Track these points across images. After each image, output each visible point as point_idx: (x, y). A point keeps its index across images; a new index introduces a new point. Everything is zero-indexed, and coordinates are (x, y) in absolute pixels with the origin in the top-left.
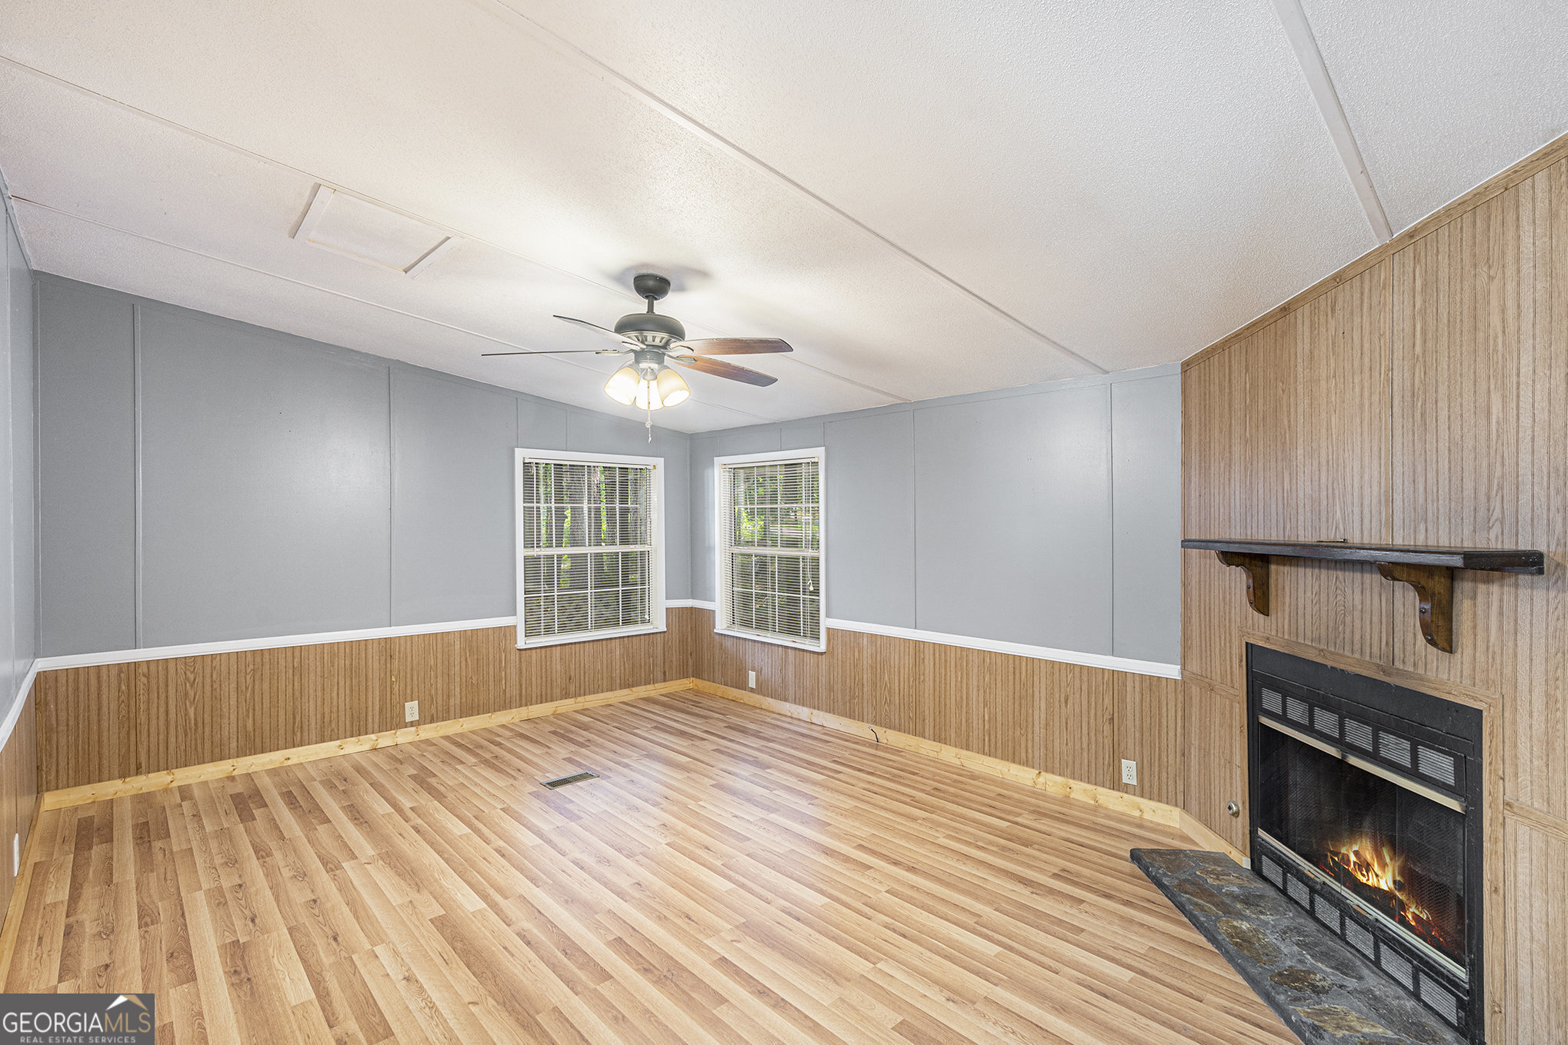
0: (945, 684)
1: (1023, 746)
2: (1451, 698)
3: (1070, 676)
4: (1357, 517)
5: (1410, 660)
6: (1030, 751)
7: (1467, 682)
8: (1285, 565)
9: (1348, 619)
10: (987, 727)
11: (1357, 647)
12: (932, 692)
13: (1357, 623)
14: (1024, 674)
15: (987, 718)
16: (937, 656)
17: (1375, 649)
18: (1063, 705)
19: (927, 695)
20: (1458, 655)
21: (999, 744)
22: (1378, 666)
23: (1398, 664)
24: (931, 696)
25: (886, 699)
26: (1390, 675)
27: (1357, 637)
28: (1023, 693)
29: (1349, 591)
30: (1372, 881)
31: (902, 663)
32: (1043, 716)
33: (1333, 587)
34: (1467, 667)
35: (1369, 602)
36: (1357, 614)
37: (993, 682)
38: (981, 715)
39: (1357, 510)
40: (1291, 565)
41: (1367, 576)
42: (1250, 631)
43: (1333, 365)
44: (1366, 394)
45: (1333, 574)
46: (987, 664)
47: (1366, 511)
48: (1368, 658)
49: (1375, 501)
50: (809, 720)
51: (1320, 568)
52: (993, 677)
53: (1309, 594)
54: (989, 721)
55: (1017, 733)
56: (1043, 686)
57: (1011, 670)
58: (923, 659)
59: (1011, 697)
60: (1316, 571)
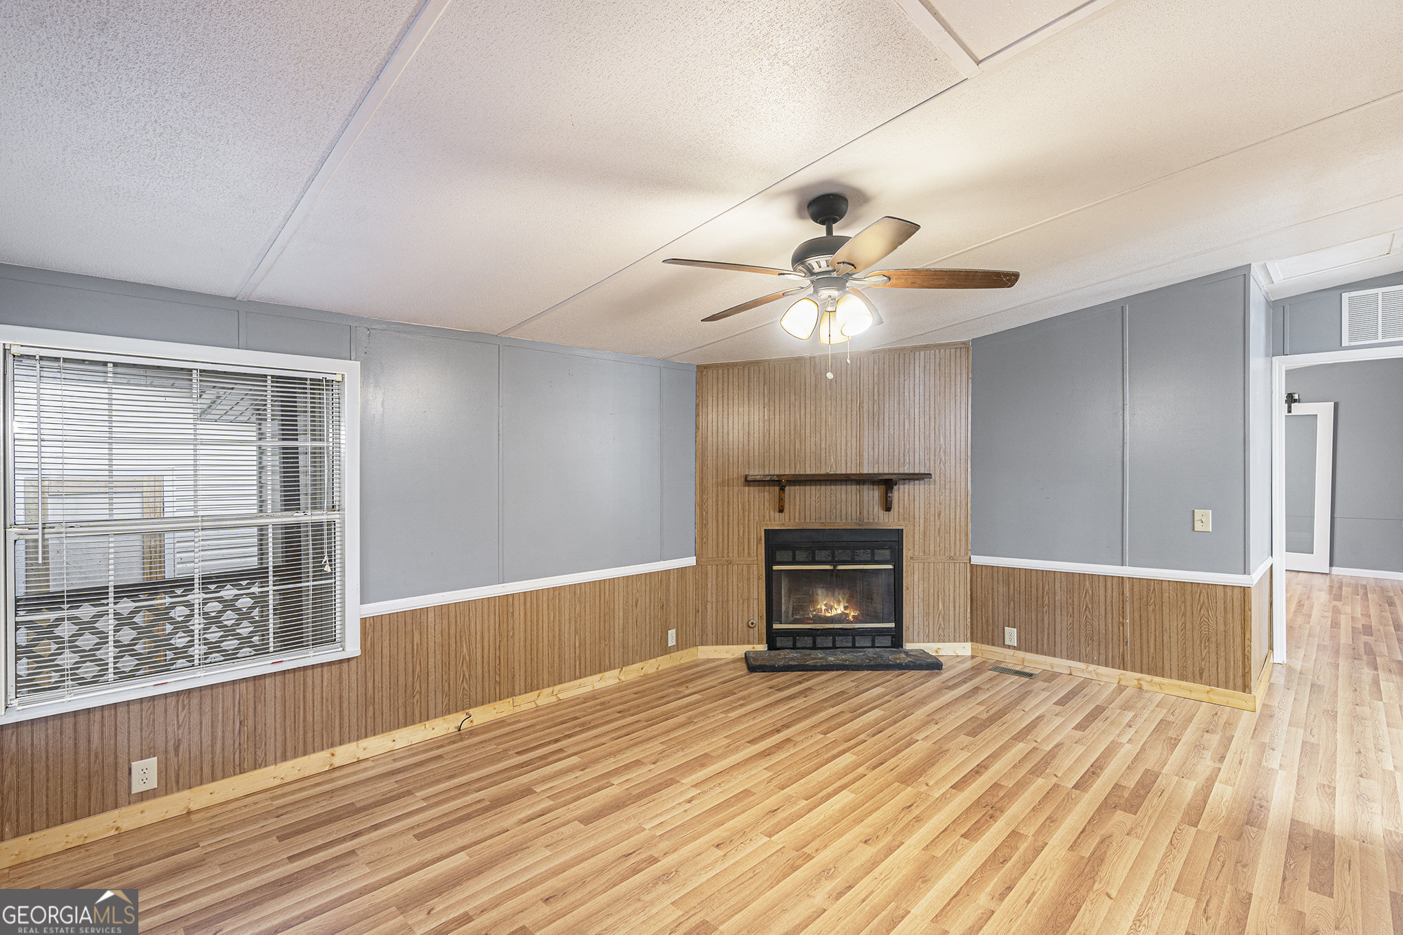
0: (538, 629)
1: (607, 655)
2: (891, 528)
3: (639, 584)
4: (843, 462)
5: (871, 518)
6: (612, 656)
7: (896, 520)
8: (795, 486)
9: (838, 506)
10: (577, 652)
11: (844, 517)
12: (522, 644)
13: (844, 507)
14: (607, 594)
15: (577, 644)
16: (528, 604)
17: (854, 516)
18: (634, 607)
19: (516, 649)
20: (892, 511)
21: (588, 664)
22: (856, 523)
23: (866, 521)
24: (522, 648)
25: (464, 676)
26: (862, 525)
27: (844, 513)
28: (607, 610)
29: (838, 494)
30: (834, 613)
31: (486, 626)
32: (621, 622)
33: (829, 493)
34: (896, 516)
35: (850, 498)
36: (843, 504)
37: (583, 610)
38: (572, 644)
39: (843, 459)
40: (800, 486)
41: (849, 487)
42: (768, 522)
43: (829, 394)
44: (849, 410)
45: (828, 488)
46: (577, 596)
47: (849, 459)
48: (850, 521)
49: (854, 455)
50: (355, 760)
51: (820, 485)
52: (583, 605)
53: (813, 498)
54: (580, 647)
55: (603, 646)
56: (621, 598)
57: (598, 594)
58: (513, 613)
59: (597, 618)
60: (819, 487)
